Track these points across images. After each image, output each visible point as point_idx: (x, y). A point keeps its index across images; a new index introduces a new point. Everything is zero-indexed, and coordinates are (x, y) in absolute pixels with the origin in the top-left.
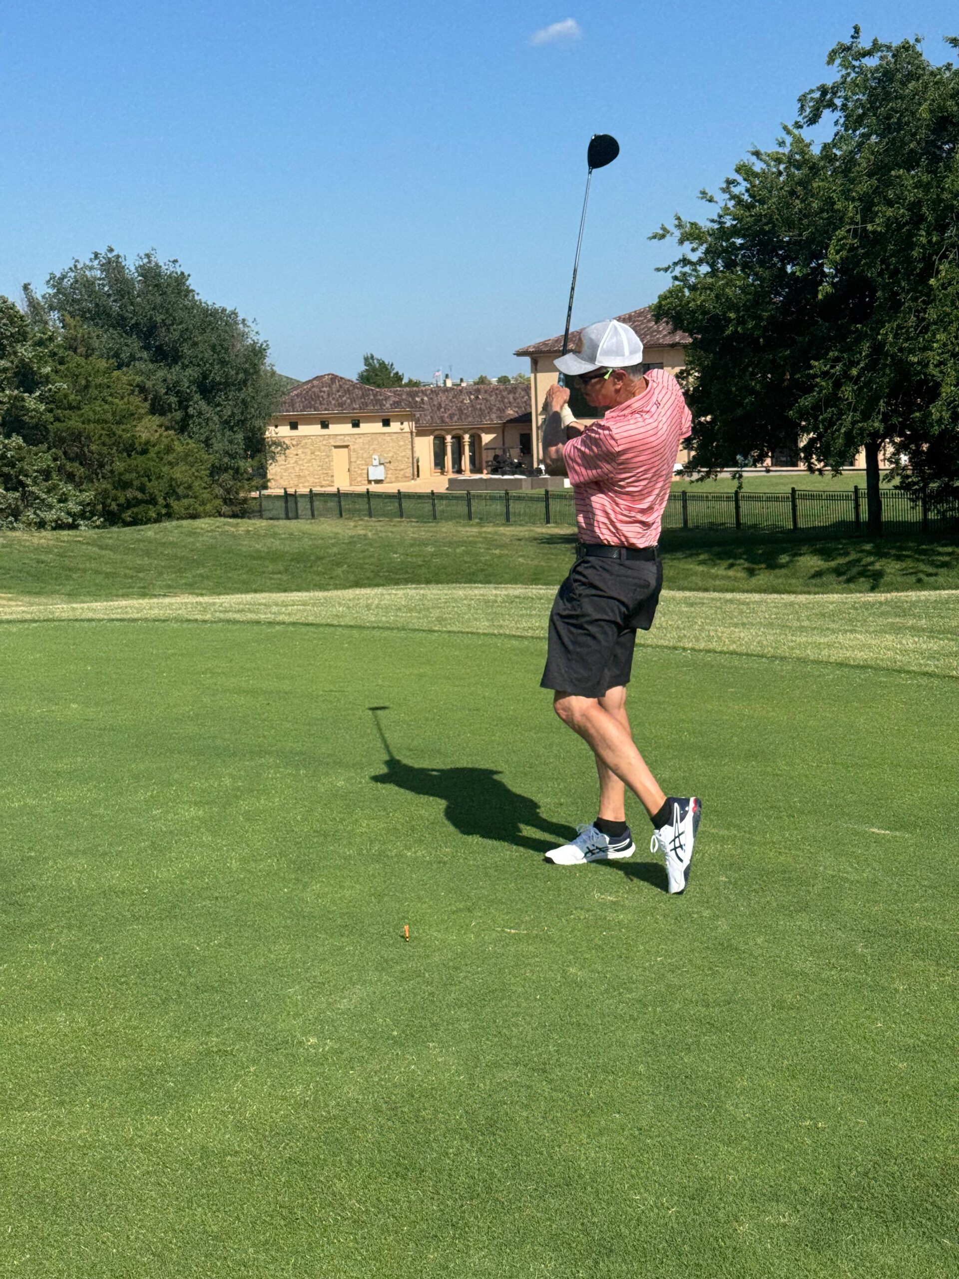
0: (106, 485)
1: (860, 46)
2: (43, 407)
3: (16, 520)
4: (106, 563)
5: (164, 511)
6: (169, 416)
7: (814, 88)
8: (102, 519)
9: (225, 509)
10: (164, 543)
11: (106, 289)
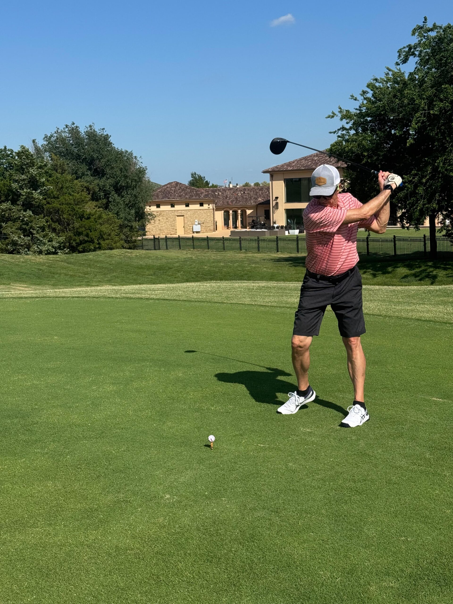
0: (70, 234)
1: (427, 26)
2: (41, 197)
3: (29, 250)
4: (70, 271)
5: (97, 246)
6: (100, 202)
7: (405, 46)
8: (68, 250)
9: (125, 245)
10: (97, 261)
11: (71, 142)
